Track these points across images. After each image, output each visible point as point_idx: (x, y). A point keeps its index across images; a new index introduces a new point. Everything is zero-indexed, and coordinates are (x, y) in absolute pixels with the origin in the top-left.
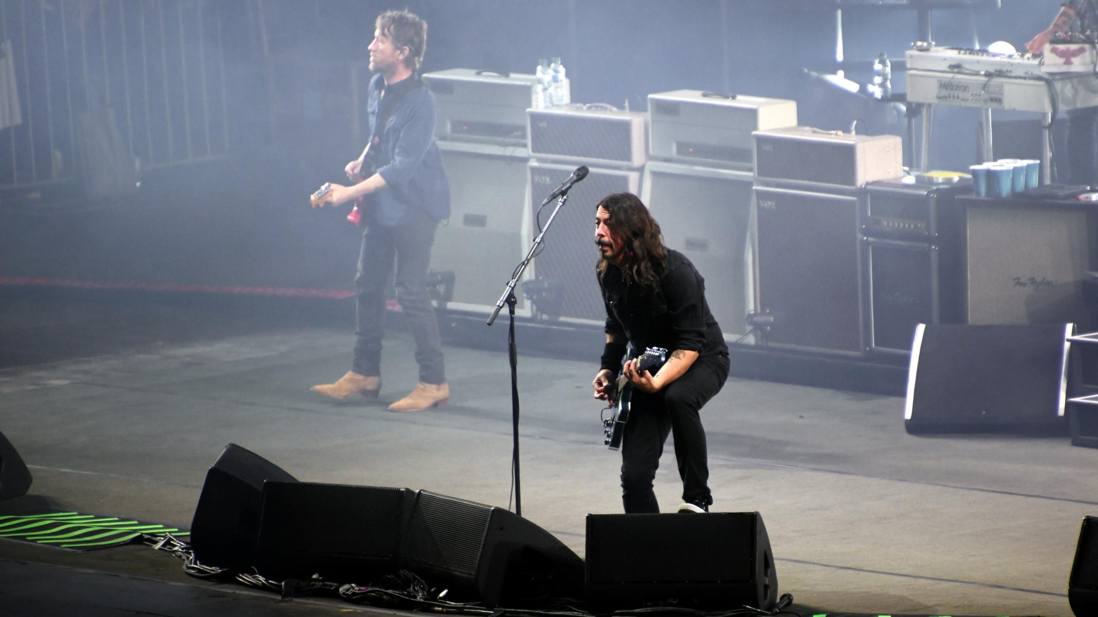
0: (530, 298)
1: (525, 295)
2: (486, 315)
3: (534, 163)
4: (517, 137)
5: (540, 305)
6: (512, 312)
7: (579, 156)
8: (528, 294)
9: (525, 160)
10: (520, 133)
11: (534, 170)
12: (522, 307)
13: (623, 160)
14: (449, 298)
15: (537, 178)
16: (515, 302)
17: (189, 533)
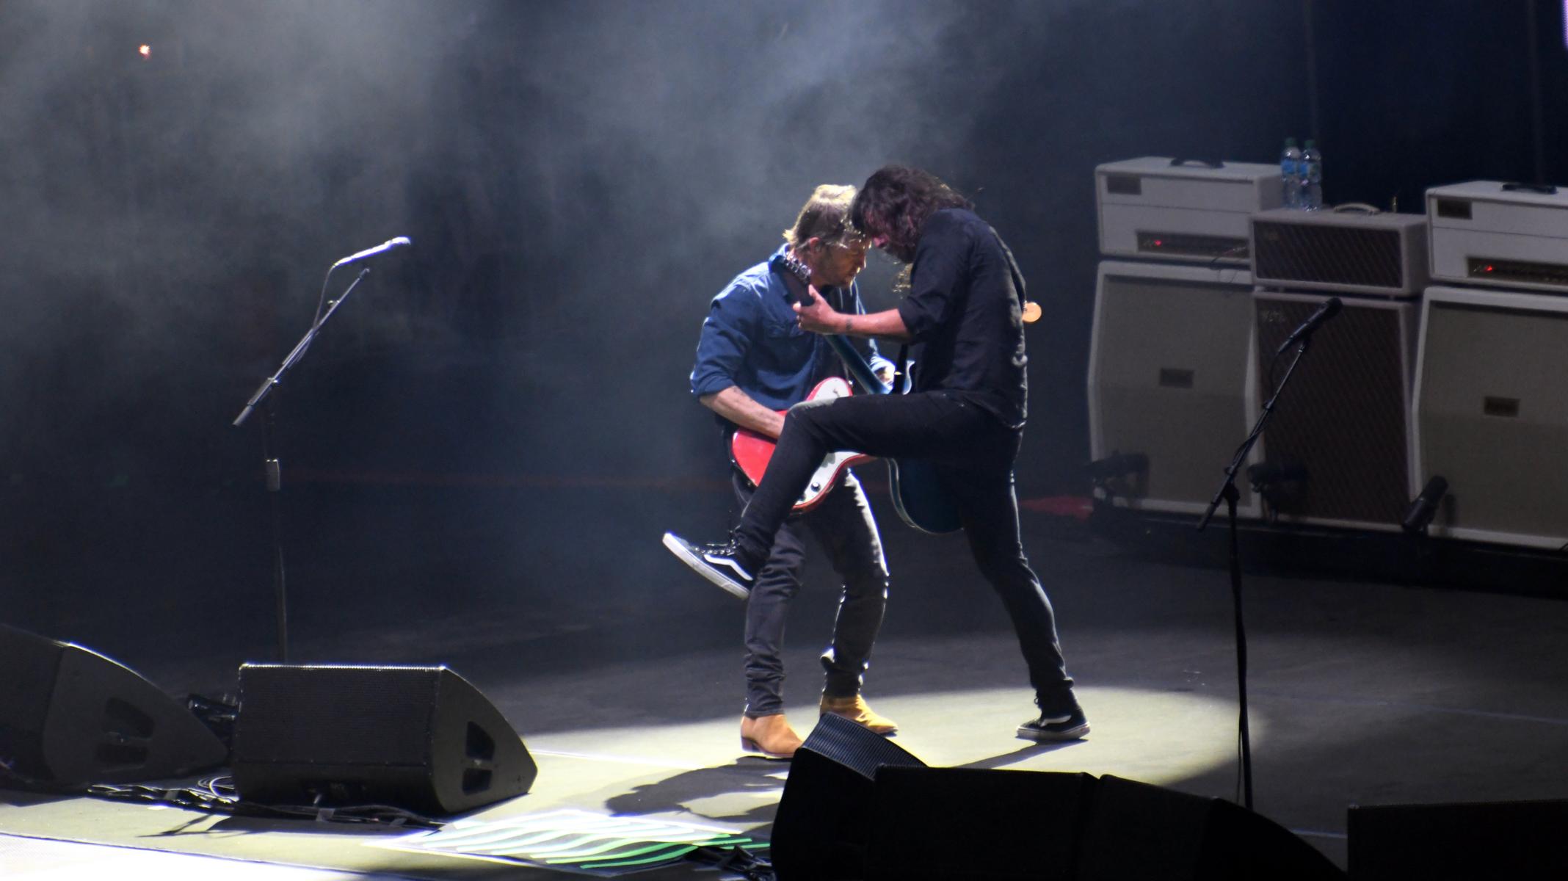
0: (1260, 490)
1: (1252, 486)
2: (1196, 517)
3: (1258, 292)
4: (1237, 255)
5: (1273, 501)
6: (1233, 510)
7: (1298, 279)
8: (1256, 485)
9: (1248, 288)
10: (1239, 249)
11: (1261, 304)
12: (1248, 503)
13: (1390, 285)
14: (1142, 492)
15: (1265, 315)
16: (1237, 497)
17: (768, 845)
